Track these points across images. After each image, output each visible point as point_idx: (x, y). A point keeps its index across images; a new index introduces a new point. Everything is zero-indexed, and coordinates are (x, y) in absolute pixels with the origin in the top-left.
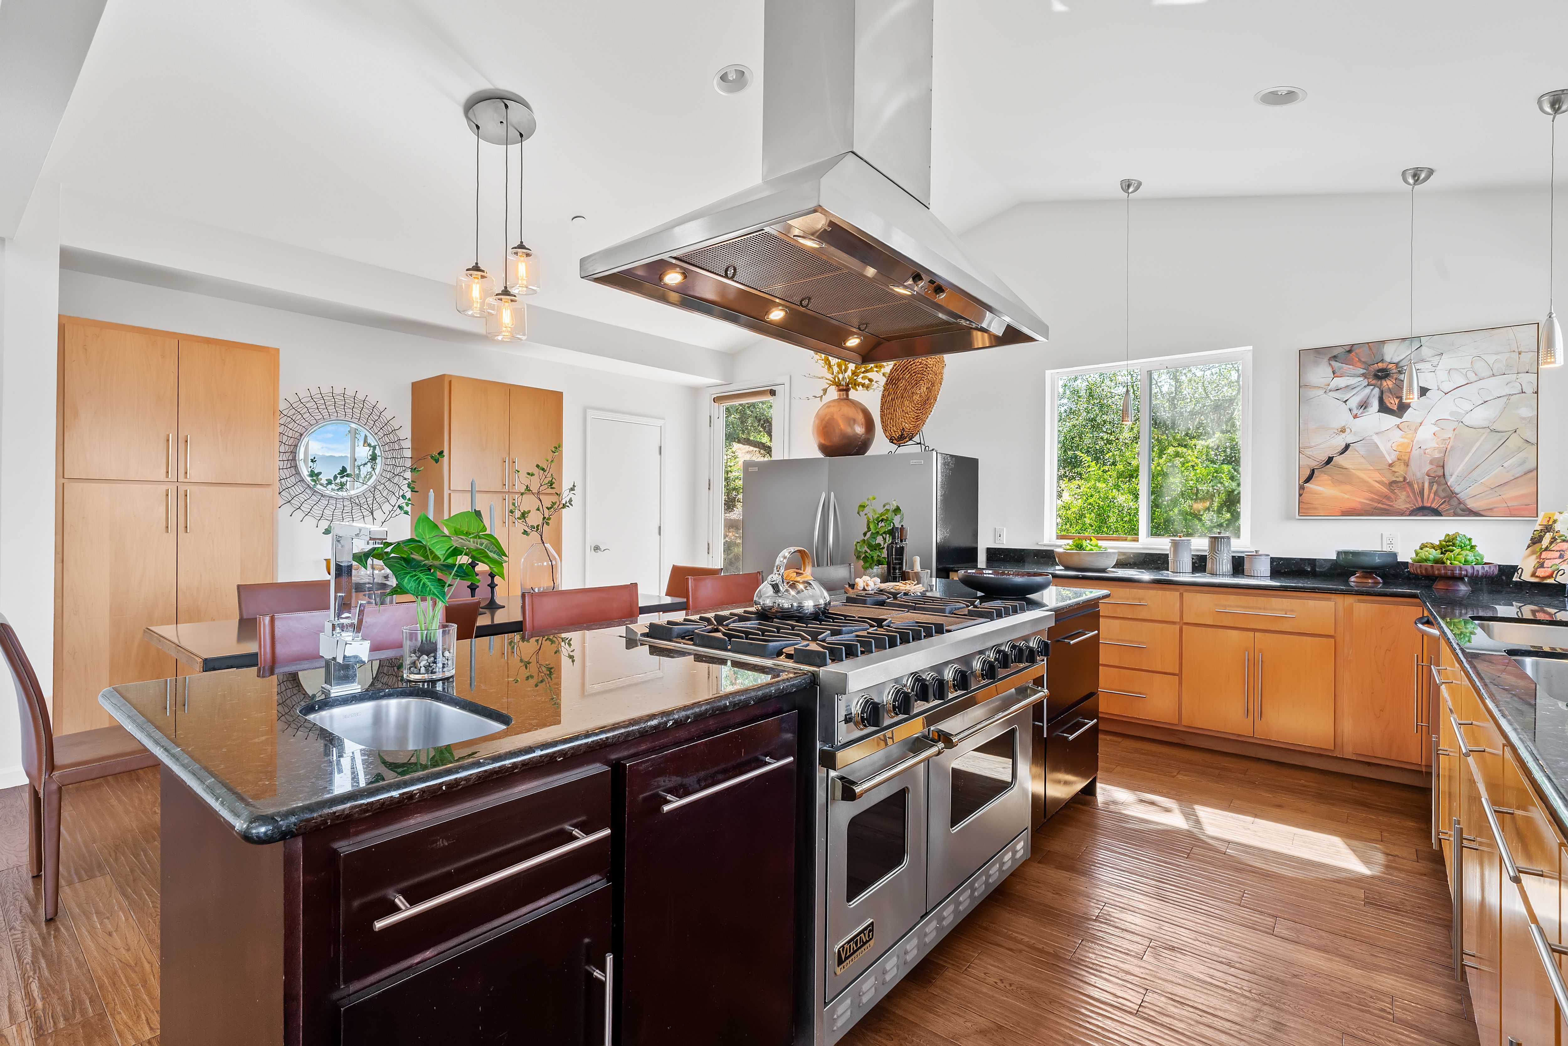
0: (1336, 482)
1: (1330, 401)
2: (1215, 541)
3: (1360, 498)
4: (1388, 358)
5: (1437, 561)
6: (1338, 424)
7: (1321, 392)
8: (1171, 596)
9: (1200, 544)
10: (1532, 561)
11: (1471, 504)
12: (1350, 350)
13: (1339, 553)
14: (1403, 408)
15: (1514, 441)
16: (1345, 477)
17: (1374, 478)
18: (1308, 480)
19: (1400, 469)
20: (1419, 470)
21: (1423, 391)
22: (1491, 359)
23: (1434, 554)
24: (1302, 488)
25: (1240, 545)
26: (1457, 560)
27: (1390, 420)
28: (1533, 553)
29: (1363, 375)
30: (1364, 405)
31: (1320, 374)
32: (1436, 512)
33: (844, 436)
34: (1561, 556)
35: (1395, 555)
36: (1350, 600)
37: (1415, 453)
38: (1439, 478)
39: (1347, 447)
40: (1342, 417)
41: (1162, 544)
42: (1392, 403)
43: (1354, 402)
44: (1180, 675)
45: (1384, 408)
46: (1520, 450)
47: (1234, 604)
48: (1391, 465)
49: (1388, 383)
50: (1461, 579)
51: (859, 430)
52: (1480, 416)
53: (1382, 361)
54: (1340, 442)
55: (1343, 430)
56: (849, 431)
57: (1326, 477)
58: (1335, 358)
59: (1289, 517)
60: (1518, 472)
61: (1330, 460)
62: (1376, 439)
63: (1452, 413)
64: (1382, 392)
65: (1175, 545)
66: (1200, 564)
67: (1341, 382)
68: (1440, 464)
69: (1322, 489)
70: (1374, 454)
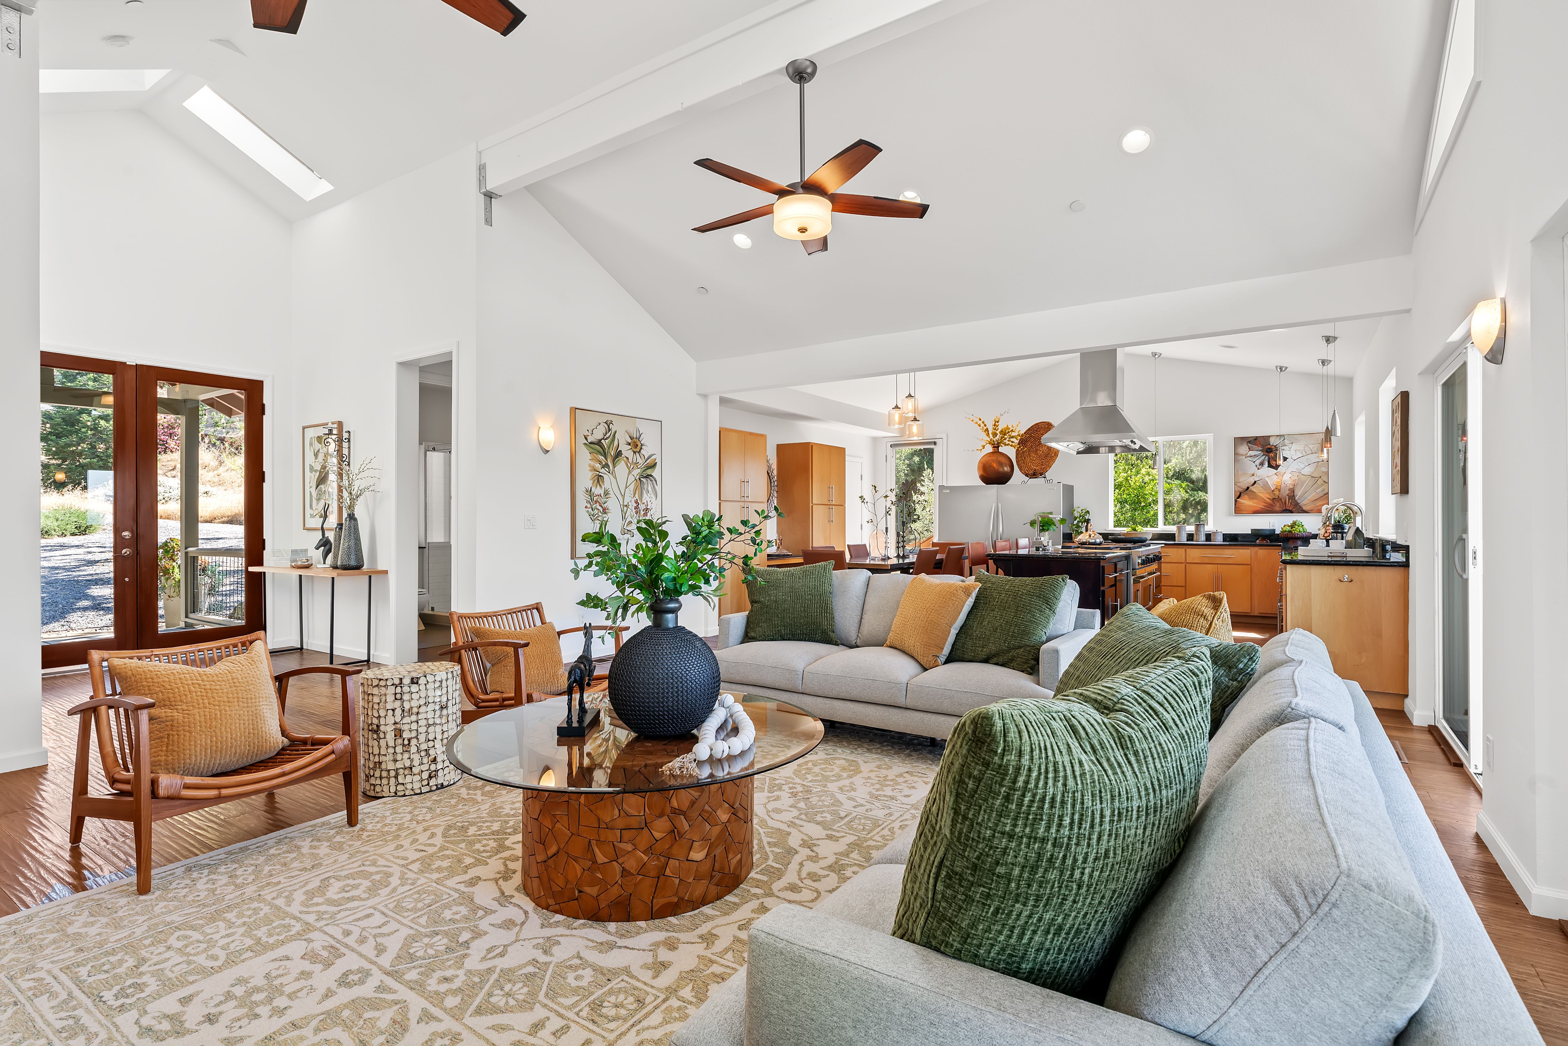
0: (1251, 498)
1: (1248, 461)
2: (1198, 526)
3: (1260, 506)
4: (1271, 444)
5: (1290, 532)
6: (1251, 472)
7: (1244, 457)
8: (1181, 551)
9: (1191, 529)
11: (1304, 508)
12: (1256, 438)
13: (1252, 530)
14: (1276, 467)
15: (1320, 482)
16: (1253, 496)
17: (1265, 496)
18: (1239, 497)
19: (1277, 493)
20: (1285, 493)
21: (1285, 459)
22: (1311, 446)
23: (1288, 529)
24: (1236, 501)
25: (1209, 528)
26: (1297, 530)
27: (1274, 471)
29: (1262, 451)
30: (1262, 464)
31: (1244, 449)
32: (1291, 512)
33: (998, 472)
35: (1274, 530)
36: (1256, 549)
37: (1283, 485)
38: (1292, 496)
39: (1255, 482)
40: (1253, 469)
41: (1172, 529)
42: (1273, 463)
43: (1258, 463)
44: (1185, 586)
45: (1270, 466)
46: (1322, 485)
47: (1209, 553)
48: (1273, 491)
49: (1272, 455)
50: (1298, 538)
51: (1007, 469)
52: (1307, 471)
53: (1269, 445)
54: (1252, 480)
55: (1253, 475)
56: (1001, 470)
57: (1246, 496)
58: (1249, 442)
59: (1230, 515)
60: (1321, 494)
61: (1248, 488)
62: (1267, 479)
63: (1297, 469)
64: (1269, 459)
65: (1179, 529)
66: (1190, 537)
67: (1252, 453)
68: (1292, 491)
69: (1245, 501)
70: (1266, 486)
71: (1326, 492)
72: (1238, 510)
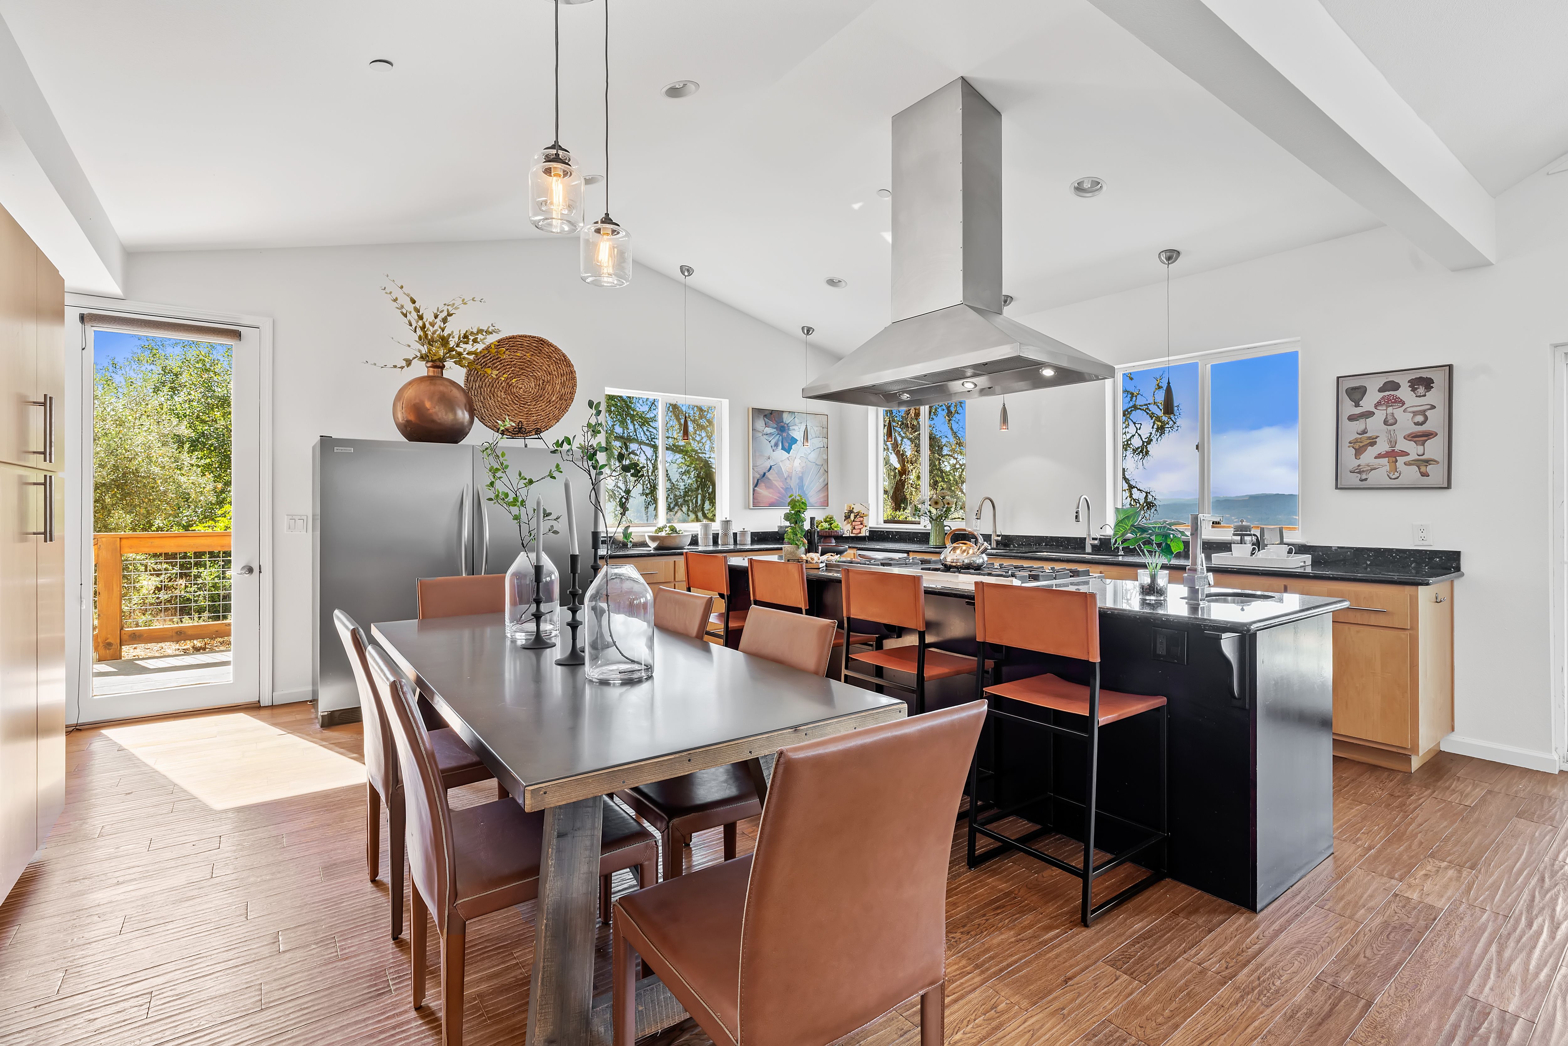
0: (767, 487)
1: (764, 440)
3: (772, 497)
4: (784, 421)
6: (767, 455)
7: (760, 435)
10: (849, 527)
12: (772, 412)
14: (789, 450)
16: (770, 486)
17: (778, 485)
18: (756, 486)
21: (795, 441)
22: (815, 428)
24: (754, 491)
27: (785, 455)
28: (848, 523)
29: (776, 428)
30: (776, 445)
31: (760, 424)
34: (861, 524)
37: (794, 473)
39: (771, 467)
40: (768, 451)
42: (786, 445)
43: (773, 443)
45: (783, 448)
48: (786, 479)
49: (785, 434)
52: (813, 457)
53: (783, 422)
54: (768, 464)
55: (769, 458)
57: (763, 484)
58: (765, 416)
59: (752, 509)
60: (823, 485)
61: (765, 474)
62: (781, 464)
63: (805, 454)
64: (782, 439)
67: (768, 430)
68: (801, 479)
69: (762, 490)
70: (780, 473)
71: (826, 482)
72: (757, 503)
